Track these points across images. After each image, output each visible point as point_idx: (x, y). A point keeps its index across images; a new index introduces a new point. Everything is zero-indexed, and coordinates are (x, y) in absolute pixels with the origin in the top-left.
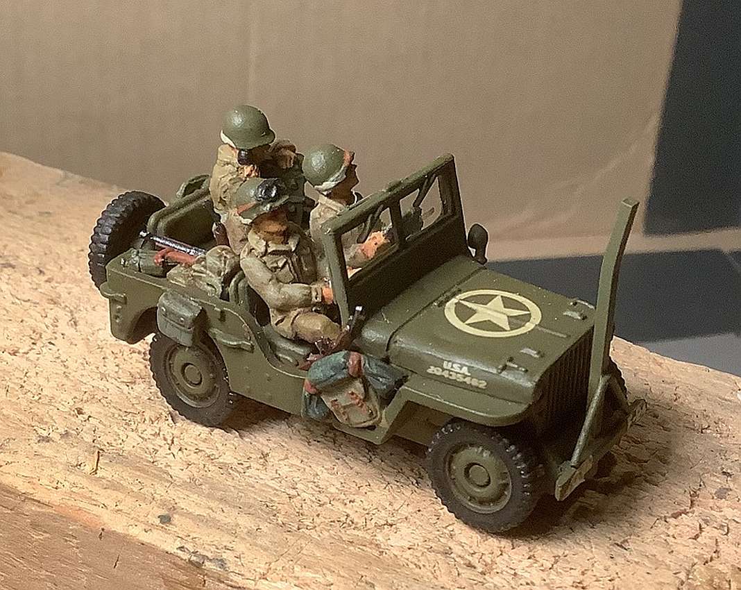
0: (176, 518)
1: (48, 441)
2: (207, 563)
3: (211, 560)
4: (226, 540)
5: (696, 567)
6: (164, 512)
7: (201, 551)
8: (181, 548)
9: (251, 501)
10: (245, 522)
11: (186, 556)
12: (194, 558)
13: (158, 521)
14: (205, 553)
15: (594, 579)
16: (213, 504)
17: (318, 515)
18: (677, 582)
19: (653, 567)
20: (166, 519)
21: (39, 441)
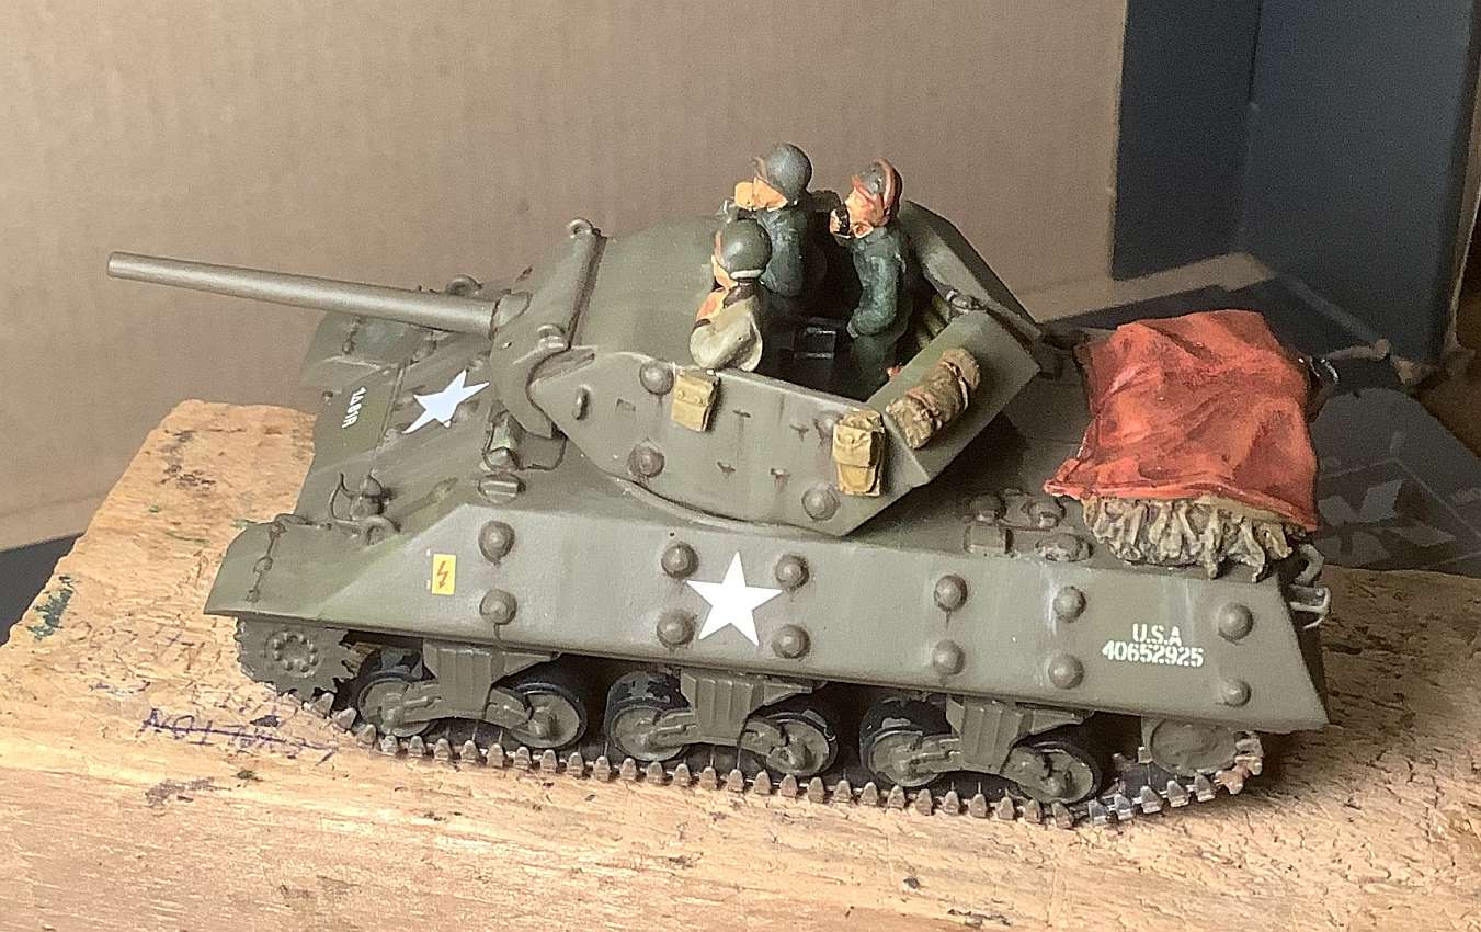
0: (924, 880)
1: (723, 818)
2: (985, 921)
3: (990, 919)
4: (987, 892)
5: (1430, 812)
6: (906, 875)
7: (974, 912)
8: (952, 912)
9: (980, 841)
10: (992, 867)
11: (962, 919)
12: (970, 920)
13: (906, 887)
14: (979, 912)
15: (1348, 849)
16: (947, 854)
17: (1052, 841)
18: (1424, 834)
19: (1394, 822)
20: (914, 883)
21: (715, 820)
